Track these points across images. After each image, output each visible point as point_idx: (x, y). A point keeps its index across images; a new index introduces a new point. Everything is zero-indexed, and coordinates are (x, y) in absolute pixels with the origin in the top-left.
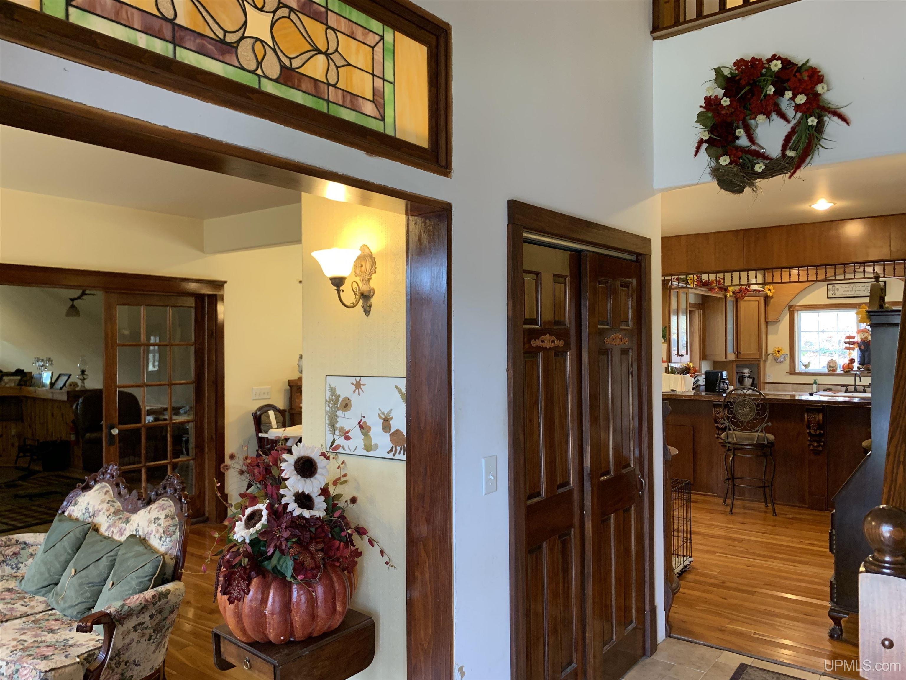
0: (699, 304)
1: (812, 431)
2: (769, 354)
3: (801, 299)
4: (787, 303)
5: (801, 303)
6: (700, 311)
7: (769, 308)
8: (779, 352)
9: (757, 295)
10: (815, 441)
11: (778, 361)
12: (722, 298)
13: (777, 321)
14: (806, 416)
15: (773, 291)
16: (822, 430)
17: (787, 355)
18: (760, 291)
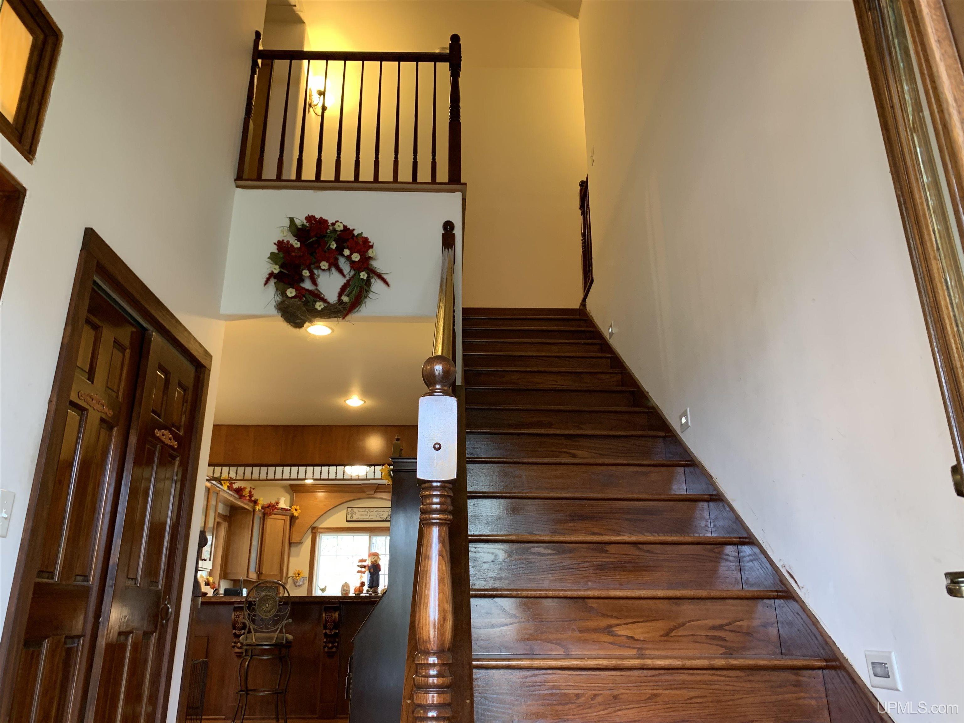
0: (226, 516)
1: (328, 631)
2: (289, 577)
3: (323, 522)
4: (310, 524)
5: (323, 525)
6: (227, 524)
7: (294, 529)
8: (299, 574)
9: (284, 514)
10: (330, 642)
11: (297, 584)
12: (250, 511)
13: (300, 543)
14: (324, 615)
15: (299, 511)
16: (337, 629)
17: (306, 577)
18: (287, 510)
